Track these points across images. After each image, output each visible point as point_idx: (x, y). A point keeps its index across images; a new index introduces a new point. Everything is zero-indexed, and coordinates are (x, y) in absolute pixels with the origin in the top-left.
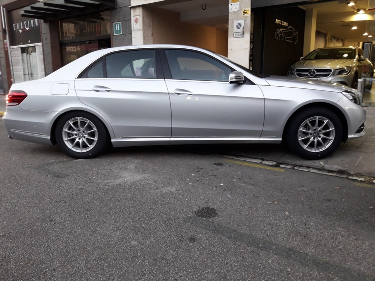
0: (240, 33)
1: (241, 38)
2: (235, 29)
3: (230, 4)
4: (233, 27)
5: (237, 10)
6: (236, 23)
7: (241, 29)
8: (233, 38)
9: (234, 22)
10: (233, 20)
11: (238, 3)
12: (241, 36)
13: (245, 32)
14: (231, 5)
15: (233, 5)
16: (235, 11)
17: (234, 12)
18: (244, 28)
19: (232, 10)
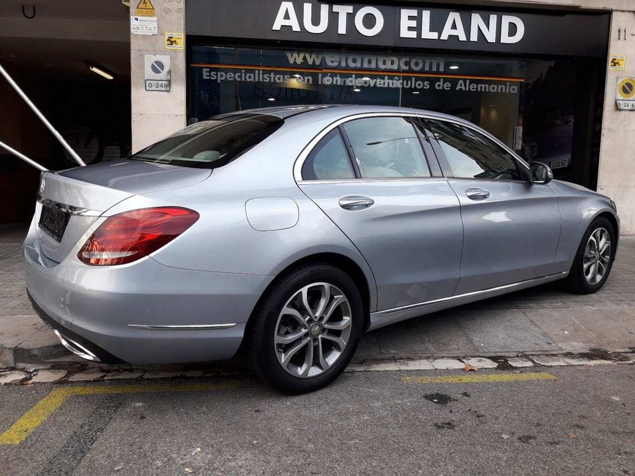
0: (160, 83)
1: (165, 92)
2: (149, 73)
3: (132, 18)
4: (142, 66)
5: (151, 34)
6: (150, 60)
7: (163, 75)
8: (144, 90)
9: (146, 56)
10: (142, 53)
11: (155, 19)
12: (164, 89)
13: (172, 81)
14: (137, 19)
15: (140, 20)
16: (148, 35)
17: (144, 36)
18: (169, 72)
19: (139, 31)
